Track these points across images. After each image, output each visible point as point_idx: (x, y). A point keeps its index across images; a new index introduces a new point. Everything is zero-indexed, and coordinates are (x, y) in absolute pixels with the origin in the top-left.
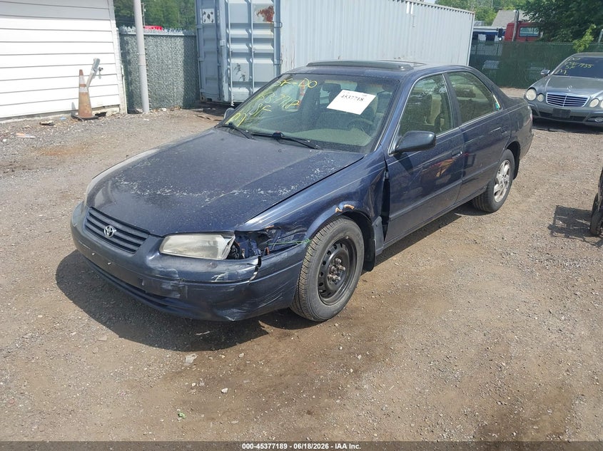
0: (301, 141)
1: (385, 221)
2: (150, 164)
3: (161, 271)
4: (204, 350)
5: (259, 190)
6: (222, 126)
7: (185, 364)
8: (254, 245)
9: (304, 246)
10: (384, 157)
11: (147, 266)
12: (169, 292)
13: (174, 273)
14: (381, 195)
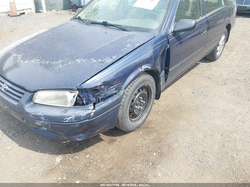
0: (118, 27)
1: (167, 72)
2: (31, 43)
3: (34, 115)
4: (66, 153)
5: (93, 59)
6: (75, 18)
7: (56, 164)
8: (91, 96)
9: (122, 94)
10: (167, 36)
11: (25, 111)
12: (40, 126)
13: (42, 116)
14: (165, 58)
